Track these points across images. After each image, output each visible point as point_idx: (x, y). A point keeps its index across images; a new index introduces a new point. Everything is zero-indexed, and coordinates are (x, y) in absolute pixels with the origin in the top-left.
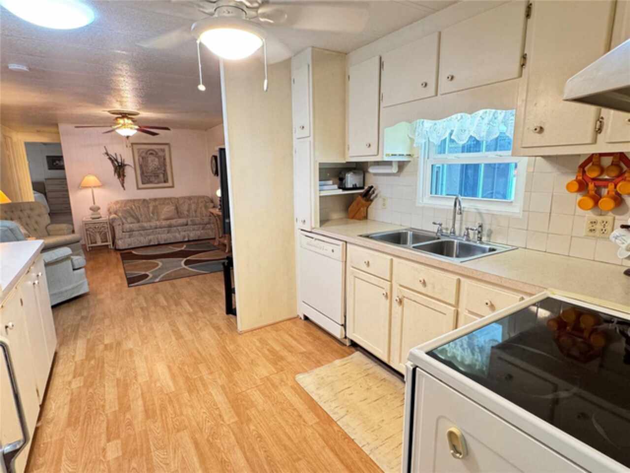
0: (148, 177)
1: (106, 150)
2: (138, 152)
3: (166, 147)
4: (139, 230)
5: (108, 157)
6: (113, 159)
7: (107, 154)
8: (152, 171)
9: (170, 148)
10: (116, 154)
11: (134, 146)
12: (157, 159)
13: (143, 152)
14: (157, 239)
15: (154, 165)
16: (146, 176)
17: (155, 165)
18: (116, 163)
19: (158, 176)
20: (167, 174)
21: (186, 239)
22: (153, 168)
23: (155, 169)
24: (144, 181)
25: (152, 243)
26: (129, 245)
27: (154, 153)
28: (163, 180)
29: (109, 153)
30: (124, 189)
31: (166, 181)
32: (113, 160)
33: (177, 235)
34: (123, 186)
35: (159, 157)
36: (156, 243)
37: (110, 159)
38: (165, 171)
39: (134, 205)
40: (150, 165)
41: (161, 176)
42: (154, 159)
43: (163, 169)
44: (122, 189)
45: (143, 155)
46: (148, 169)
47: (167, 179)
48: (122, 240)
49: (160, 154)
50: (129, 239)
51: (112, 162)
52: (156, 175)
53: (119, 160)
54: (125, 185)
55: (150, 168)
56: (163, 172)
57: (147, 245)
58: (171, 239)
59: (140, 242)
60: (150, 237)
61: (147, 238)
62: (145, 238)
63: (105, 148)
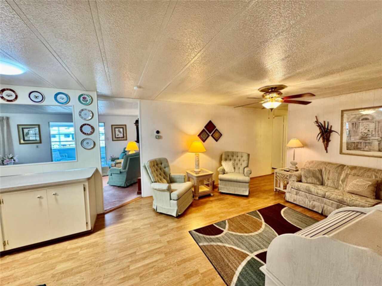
2: (348, 118)
4: (305, 192)
5: (317, 124)
7: (317, 122)
8: (362, 137)
11: (345, 113)
13: (354, 118)
16: (354, 143)
17: (368, 130)
18: (323, 128)
19: (370, 143)
23: (367, 135)
24: (350, 147)
26: (294, 200)
27: (370, 118)
29: (319, 121)
30: (327, 152)
32: (320, 126)
34: (326, 149)
35: (376, 122)
40: (361, 131)
41: (376, 143)
44: (325, 151)
48: (290, 194)
50: (296, 196)
51: (320, 128)
52: (368, 141)
54: (328, 148)
55: (360, 135)
56: (379, 139)
60: (315, 203)
61: (312, 202)
62: (310, 202)
63: (316, 117)
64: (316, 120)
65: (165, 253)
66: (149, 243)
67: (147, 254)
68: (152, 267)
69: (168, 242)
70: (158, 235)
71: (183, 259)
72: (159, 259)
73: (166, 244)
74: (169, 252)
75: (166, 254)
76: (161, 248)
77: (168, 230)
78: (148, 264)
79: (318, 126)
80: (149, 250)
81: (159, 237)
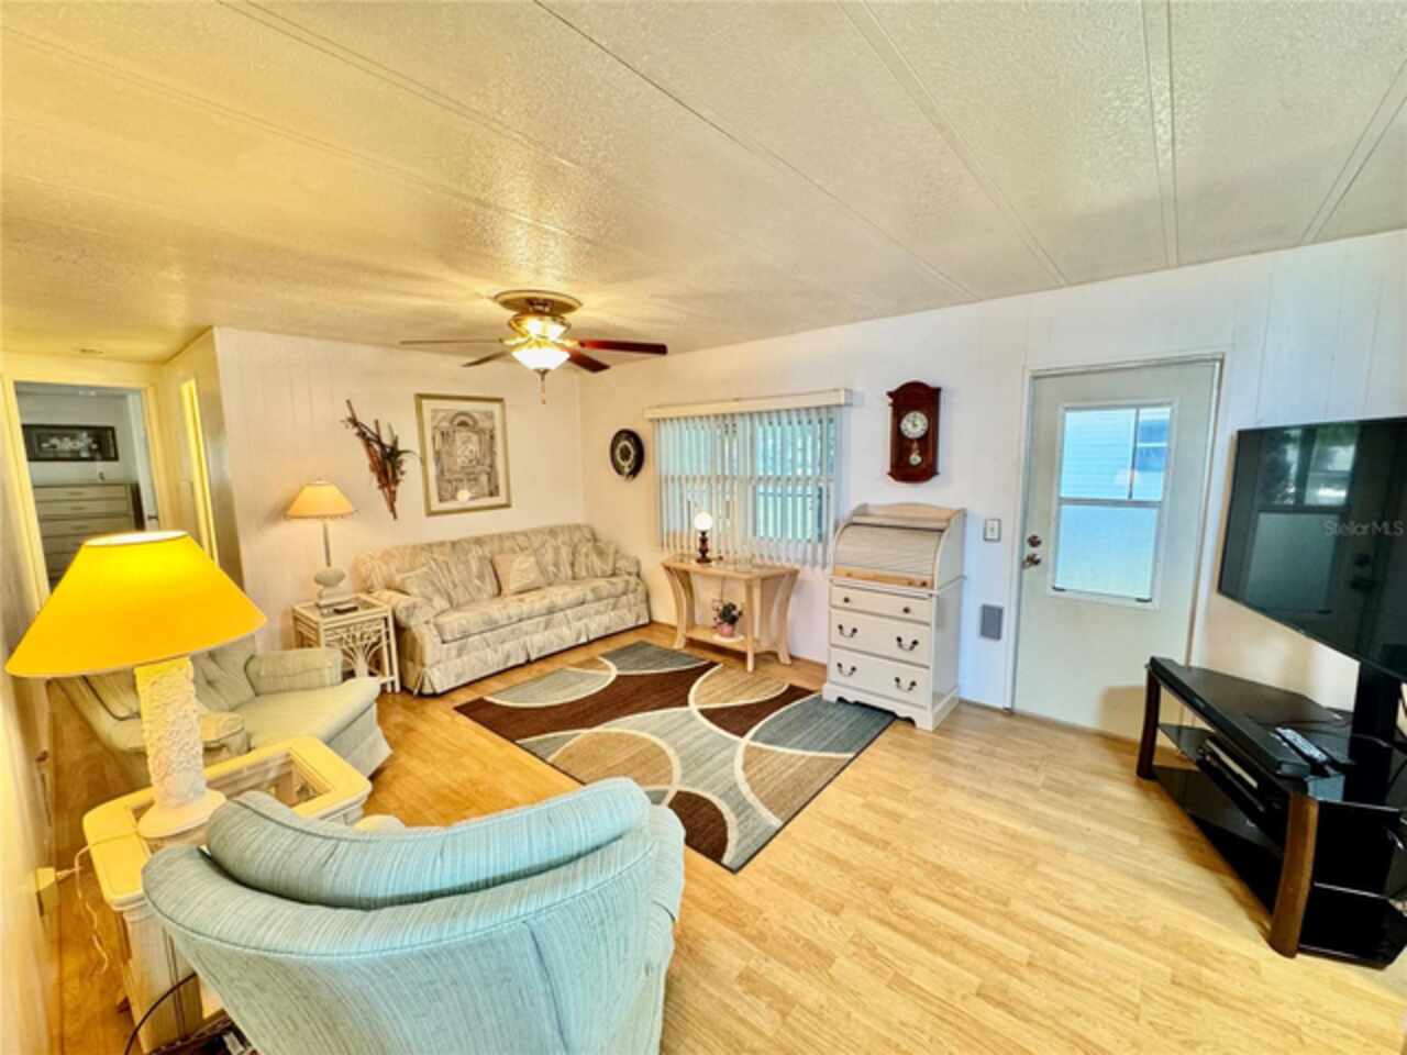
0: (454, 483)
1: (351, 409)
2: (433, 418)
3: (496, 408)
4: (481, 632)
5: (356, 430)
6: (369, 435)
7: (354, 422)
8: (463, 468)
9: (503, 408)
10: (377, 422)
11: (425, 402)
12: (475, 438)
13: (444, 418)
14: (525, 648)
15: (467, 453)
16: (449, 481)
17: (471, 452)
18: (376, 447)
19: (476, 480)
20: (496, 473)
21: (583, 640)
22: (467, 461)
23: (471, 461)
24: (443, 493)
25: (511, 663)
26: (459, 676)
27: (471, 422)
28: (486, 490)
29: (359, 419)
30: (395, 517)
31: (493, 493)
32: (368, 439)
33: (565, 631)
34: (393, 510)
35: (480, 432)
36: (522, 660)
37: (362, 435)
38: (492, 466)
39: (435, 560)
40: (459, 452)
41: (484, 478)
42: (469, 437)
43: (488, 462)
44: (391, 516)
45: (445, 424)
46: (455, 463)
47: (497, 487)
48: (441, 666)
49: (484, 424)
50: (458, 660)
51: (368, 442)
52: (472, 477)
53: (386, 440)
54: (397, 505)
55: (459, 460)
56: (488, 470)
57: (501, 668)
58: (552, 643)
59: (486, 663)
60: (507, 646)
61: (500, 649)
62: (496, 651)
63: (348, 402)
64: (349, 415)
65: (883, 893)
66: (900, 983)
67: (939, 943)
68: (955, 895)
69: (836, 913)
70: (834, 970)
71: (861, 843)
72: (918, 893)
73: (848, 914)
74: (870, 885)
75: (885, 889)
76: (880, 915)
77: (768, 952)
78: (963, 914)
79: (358, 434)
80: (924, 953)
81: (841, 961)
